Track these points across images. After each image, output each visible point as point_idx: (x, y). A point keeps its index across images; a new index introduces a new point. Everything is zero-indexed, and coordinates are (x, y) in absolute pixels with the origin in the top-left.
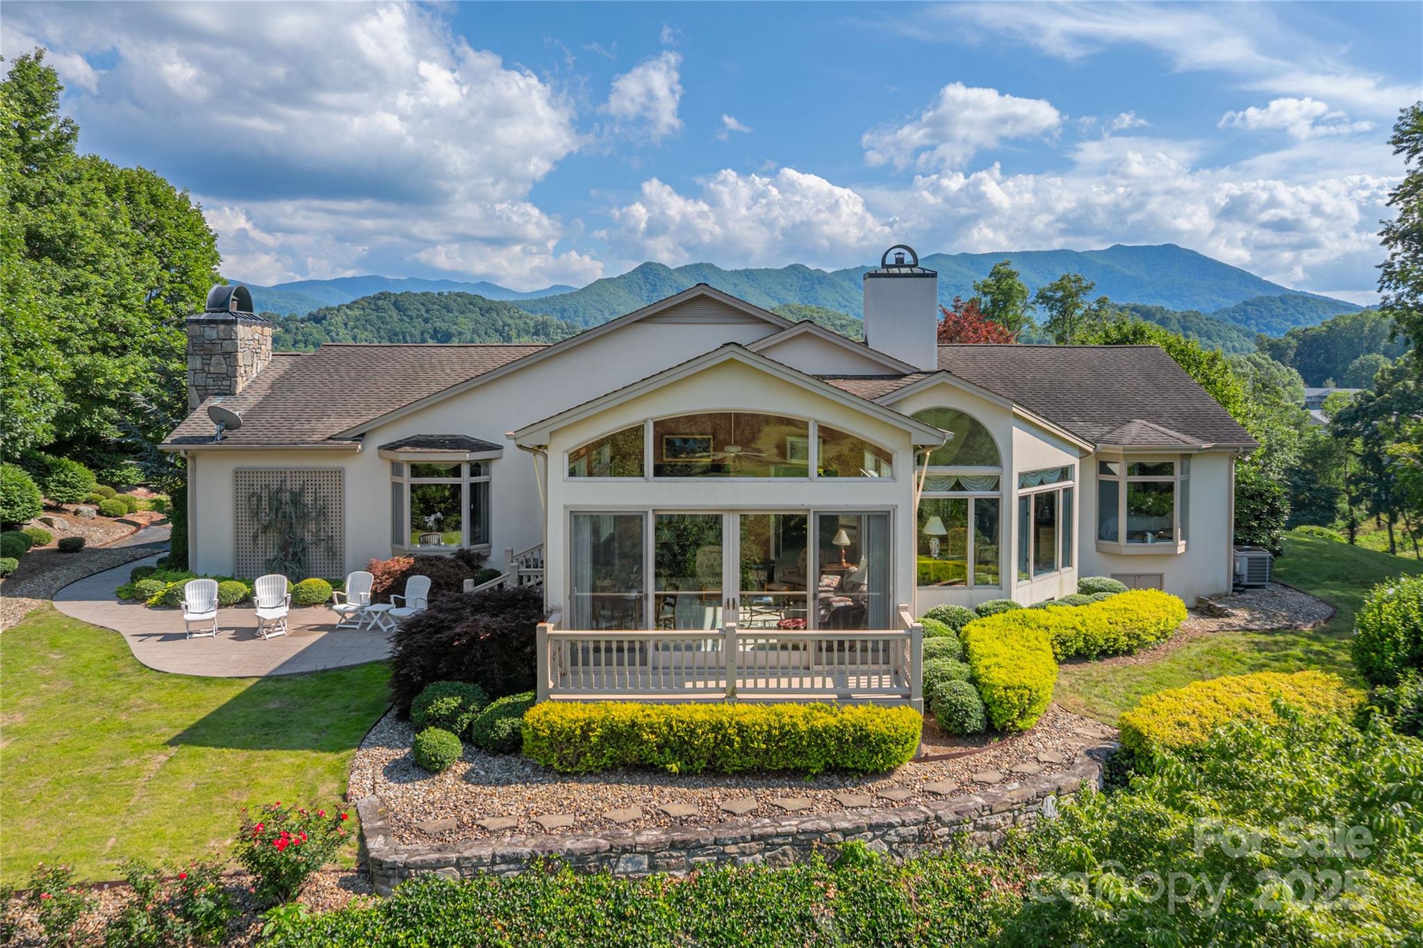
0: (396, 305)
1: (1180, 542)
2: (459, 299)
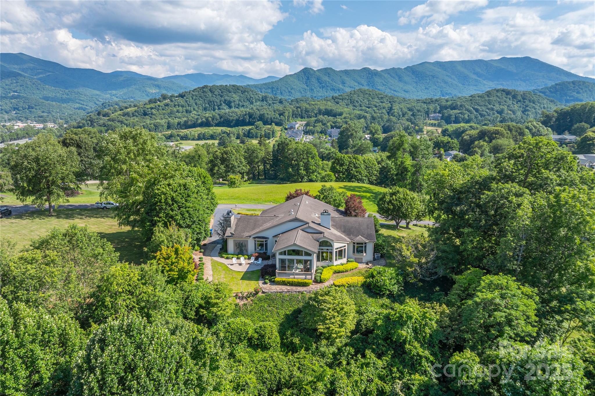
0: (210, 90)
1: (364, 254)
2: (233, 87)
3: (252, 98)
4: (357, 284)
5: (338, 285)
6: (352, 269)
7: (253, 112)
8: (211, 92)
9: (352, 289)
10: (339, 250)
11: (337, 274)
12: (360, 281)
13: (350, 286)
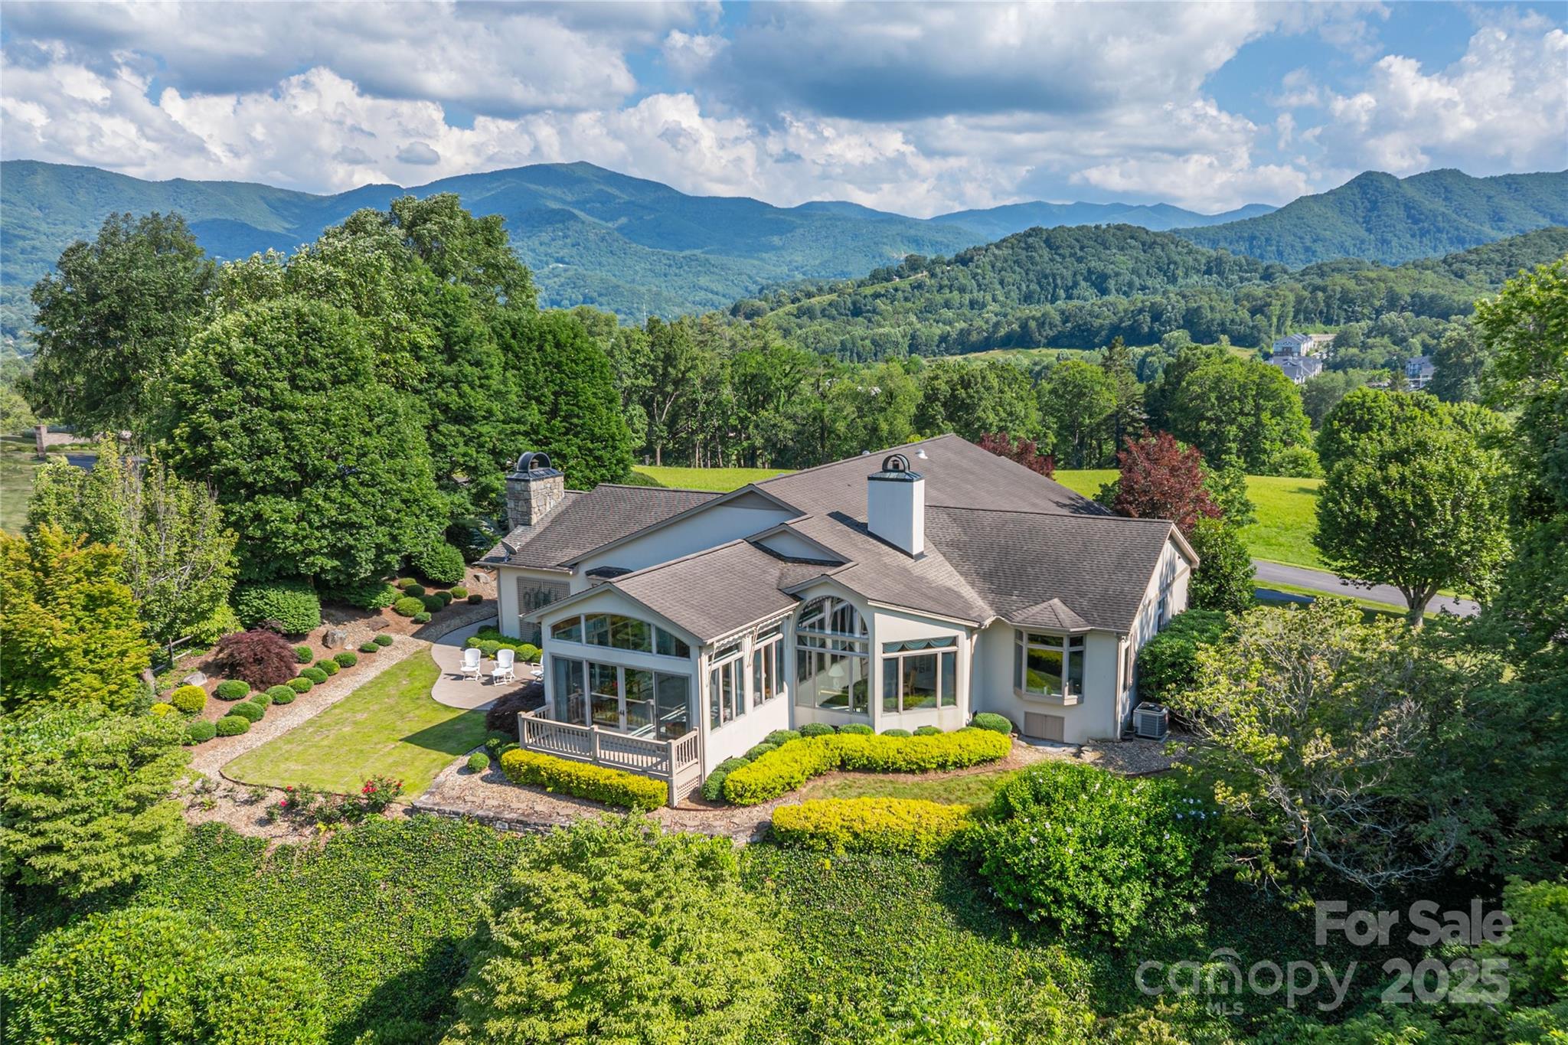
0: (1048, 242)
1: (1067, 696)
2: (1119, 233)
3: (1175, 263)
4: (908, 839)
5: (788, 831)
6: (955, 763)
7: (1165, 301)
8: (1050, 247)
9: (875, 862)
10: (914, 657)
11: (858, 775)
12: (934, 829)
13: (868, 848)
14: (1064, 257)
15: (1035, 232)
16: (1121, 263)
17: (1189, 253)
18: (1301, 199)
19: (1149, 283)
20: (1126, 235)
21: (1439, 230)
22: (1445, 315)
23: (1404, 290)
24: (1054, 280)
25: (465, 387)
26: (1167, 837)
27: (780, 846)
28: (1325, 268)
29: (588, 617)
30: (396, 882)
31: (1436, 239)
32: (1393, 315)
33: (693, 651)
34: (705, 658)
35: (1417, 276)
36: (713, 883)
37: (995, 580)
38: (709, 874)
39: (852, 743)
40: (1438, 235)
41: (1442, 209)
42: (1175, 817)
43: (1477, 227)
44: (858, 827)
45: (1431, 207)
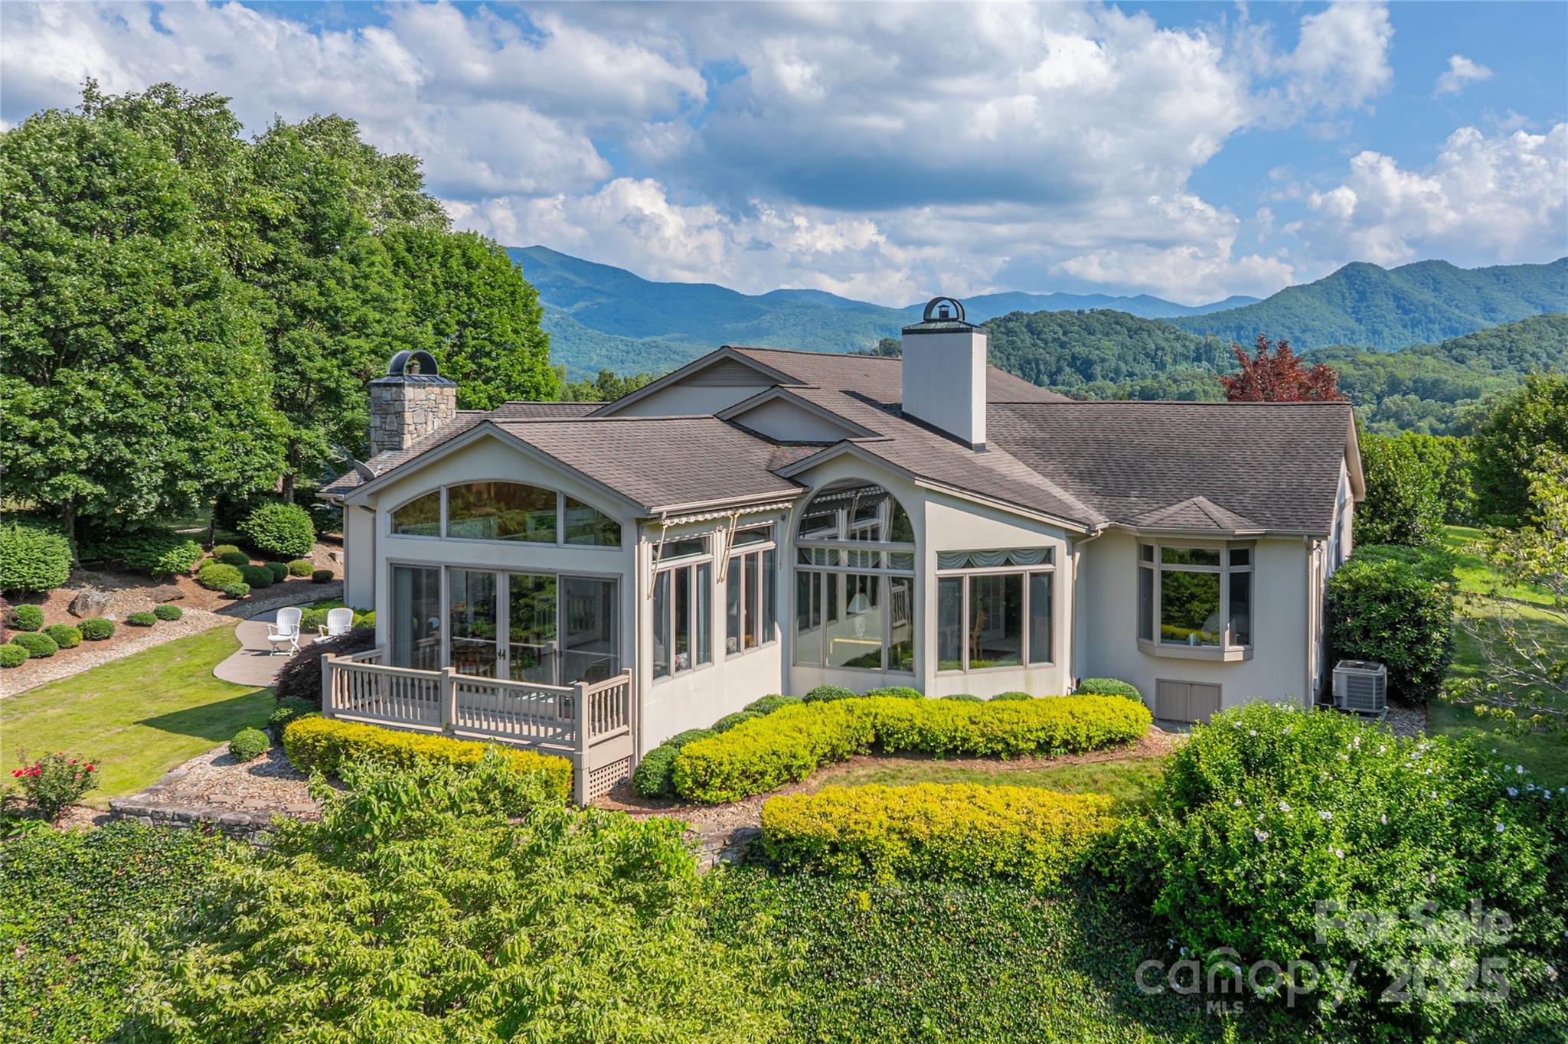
1: (1228, 647)
2: (1103, 318)
3: (1163, 349)
4: (1011, 852)
5: (790, 839)
6: (1066, 743)
7: (1156, 385)
8: (1032, 332)
9: (952, 896)
10: (985, 579)
11: (903, 762)
12: (1058, 833)
13: (939, 870)
14: (1046, 342)
15: (1016, 316)
16: (1109, 348)
17: (1178, 338)
18: (1287, 289)
19: (1137, 369)
20: (1113, 322)
21: (1431, 321)
22: (1451, 399)
23: (1404, 374)
24: (1037, 365)
25: (331, 283)
26: (1500, 828)
27: (775, 869)
28: (1319, 355)
29: (454, 492)
30: (44, 942)
31: (1428, 330)
32: (1397, 397)
33: (628, 532)
34: (646, 548)
35: (1416, 361)
36: (647, 909)
37: (1099, 480)
38: (639, 888)
39: (891, 708)
40: (1430, 326)
41: (1433, 300)
42: (1505, 794)
43: (1469, 317)
44: (920, 830)
45: (1421, 297)
